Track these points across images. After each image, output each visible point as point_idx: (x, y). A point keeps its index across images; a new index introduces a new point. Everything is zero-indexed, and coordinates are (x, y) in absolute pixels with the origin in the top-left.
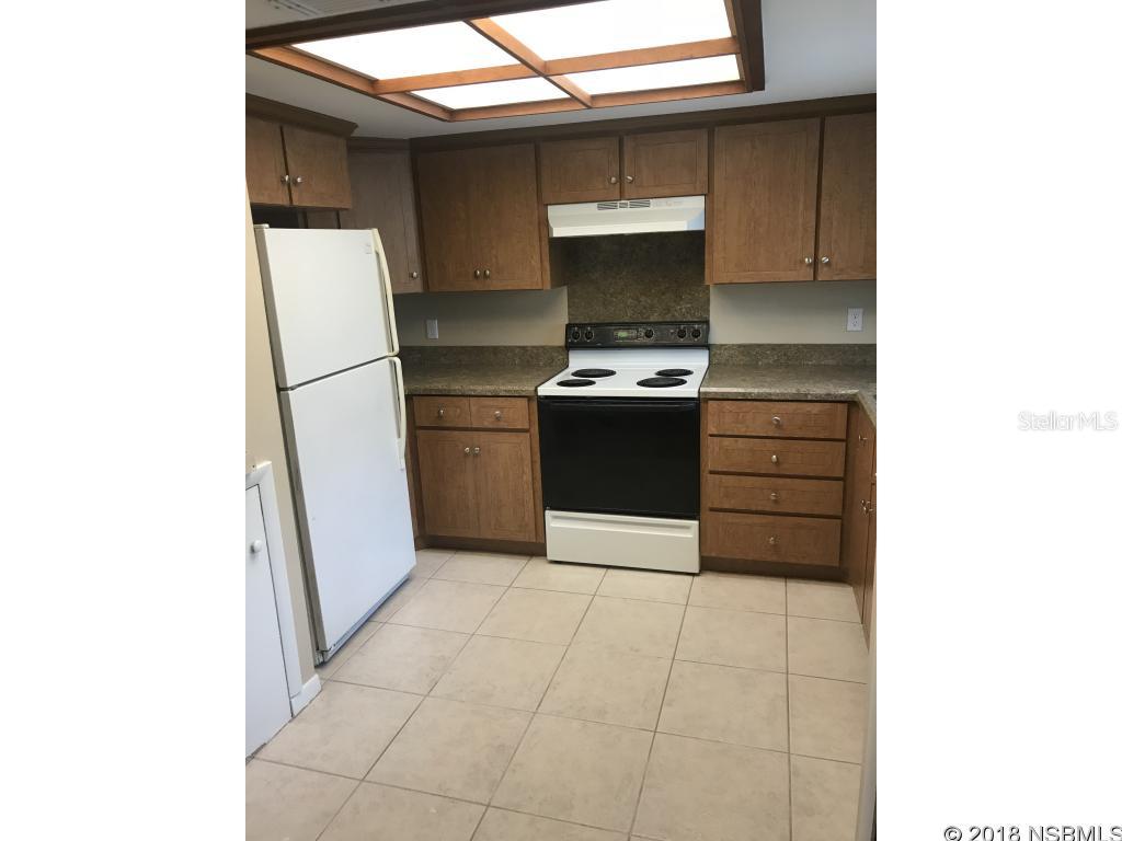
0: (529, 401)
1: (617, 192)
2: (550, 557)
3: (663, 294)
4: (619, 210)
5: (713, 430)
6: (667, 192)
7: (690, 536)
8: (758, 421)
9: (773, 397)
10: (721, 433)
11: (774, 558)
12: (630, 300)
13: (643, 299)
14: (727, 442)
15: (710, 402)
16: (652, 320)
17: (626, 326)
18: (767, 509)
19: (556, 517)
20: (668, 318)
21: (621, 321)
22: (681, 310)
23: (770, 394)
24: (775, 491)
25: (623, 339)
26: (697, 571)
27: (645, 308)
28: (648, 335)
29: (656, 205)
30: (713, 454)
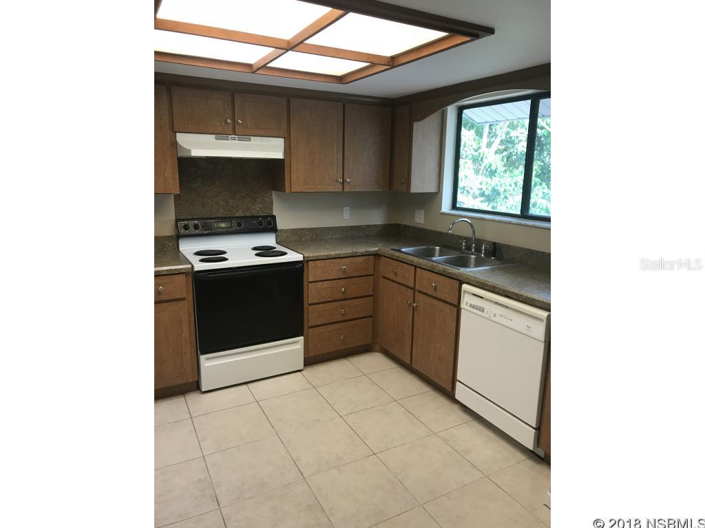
0: (186, 276)
1: (230, 129)
2: (203, 390)
3: (244, 198)
4: (230, 141)
5: (311, 279)
6: (263, 133)
7: (299, 347)
8: (333, 270)
9: (342, 256)
10: (315, 280)
11: (343, 347)
12: (222, 202)
13: (231, 201)
14: (319, 284)
15: (310, 262)
16: (237, 215)
17: (223, 219)
18: (339, 320)
19: (207, 359)
20: (248, 214)
21: (216, 216)
22: (256, 209)
23: (340, 254)
24: (343, 309)
25: (222, 228)
26: (302, 367)
27: (232, 207)
28: (239, 225)
29: (255, 141)
30: (312, 292)
